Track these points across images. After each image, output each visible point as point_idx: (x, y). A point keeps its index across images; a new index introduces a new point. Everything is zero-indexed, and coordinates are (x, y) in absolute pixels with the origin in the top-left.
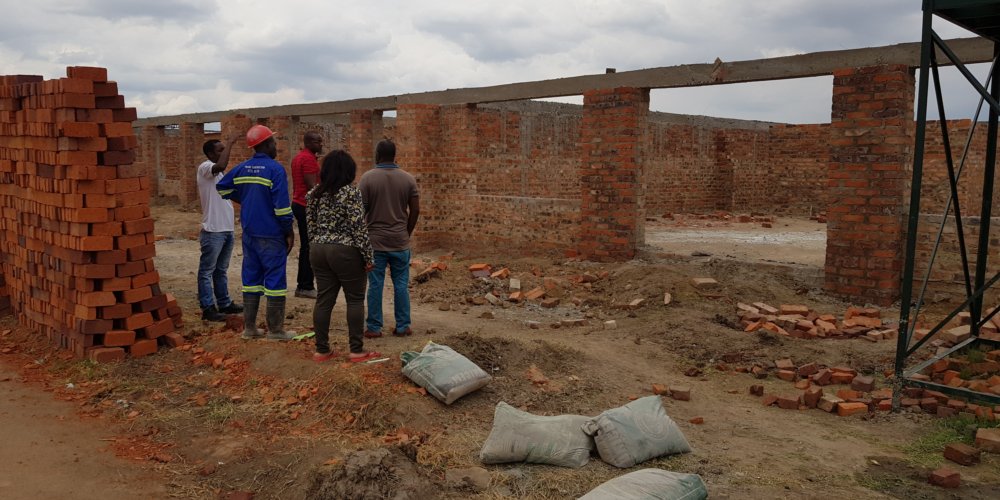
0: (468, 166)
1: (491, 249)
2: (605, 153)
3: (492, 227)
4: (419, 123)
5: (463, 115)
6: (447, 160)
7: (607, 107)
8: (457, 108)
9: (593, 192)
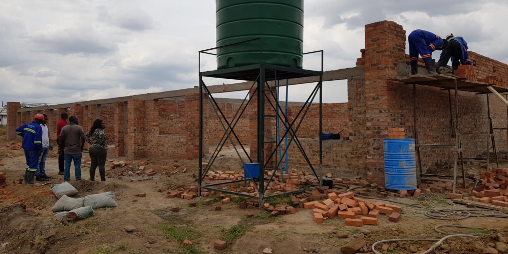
0: (155, 124)
1: (162, 157)
2: (192, 118)
3: (162, 148)
4: (135, 107)
5: (152, 103)
6: (148, 122)
7: (192, 101)
8: (151, 101)
9: (189, 133)
